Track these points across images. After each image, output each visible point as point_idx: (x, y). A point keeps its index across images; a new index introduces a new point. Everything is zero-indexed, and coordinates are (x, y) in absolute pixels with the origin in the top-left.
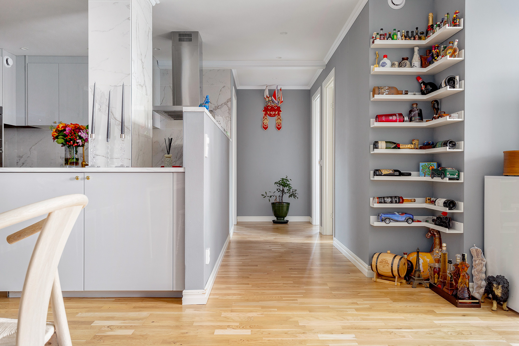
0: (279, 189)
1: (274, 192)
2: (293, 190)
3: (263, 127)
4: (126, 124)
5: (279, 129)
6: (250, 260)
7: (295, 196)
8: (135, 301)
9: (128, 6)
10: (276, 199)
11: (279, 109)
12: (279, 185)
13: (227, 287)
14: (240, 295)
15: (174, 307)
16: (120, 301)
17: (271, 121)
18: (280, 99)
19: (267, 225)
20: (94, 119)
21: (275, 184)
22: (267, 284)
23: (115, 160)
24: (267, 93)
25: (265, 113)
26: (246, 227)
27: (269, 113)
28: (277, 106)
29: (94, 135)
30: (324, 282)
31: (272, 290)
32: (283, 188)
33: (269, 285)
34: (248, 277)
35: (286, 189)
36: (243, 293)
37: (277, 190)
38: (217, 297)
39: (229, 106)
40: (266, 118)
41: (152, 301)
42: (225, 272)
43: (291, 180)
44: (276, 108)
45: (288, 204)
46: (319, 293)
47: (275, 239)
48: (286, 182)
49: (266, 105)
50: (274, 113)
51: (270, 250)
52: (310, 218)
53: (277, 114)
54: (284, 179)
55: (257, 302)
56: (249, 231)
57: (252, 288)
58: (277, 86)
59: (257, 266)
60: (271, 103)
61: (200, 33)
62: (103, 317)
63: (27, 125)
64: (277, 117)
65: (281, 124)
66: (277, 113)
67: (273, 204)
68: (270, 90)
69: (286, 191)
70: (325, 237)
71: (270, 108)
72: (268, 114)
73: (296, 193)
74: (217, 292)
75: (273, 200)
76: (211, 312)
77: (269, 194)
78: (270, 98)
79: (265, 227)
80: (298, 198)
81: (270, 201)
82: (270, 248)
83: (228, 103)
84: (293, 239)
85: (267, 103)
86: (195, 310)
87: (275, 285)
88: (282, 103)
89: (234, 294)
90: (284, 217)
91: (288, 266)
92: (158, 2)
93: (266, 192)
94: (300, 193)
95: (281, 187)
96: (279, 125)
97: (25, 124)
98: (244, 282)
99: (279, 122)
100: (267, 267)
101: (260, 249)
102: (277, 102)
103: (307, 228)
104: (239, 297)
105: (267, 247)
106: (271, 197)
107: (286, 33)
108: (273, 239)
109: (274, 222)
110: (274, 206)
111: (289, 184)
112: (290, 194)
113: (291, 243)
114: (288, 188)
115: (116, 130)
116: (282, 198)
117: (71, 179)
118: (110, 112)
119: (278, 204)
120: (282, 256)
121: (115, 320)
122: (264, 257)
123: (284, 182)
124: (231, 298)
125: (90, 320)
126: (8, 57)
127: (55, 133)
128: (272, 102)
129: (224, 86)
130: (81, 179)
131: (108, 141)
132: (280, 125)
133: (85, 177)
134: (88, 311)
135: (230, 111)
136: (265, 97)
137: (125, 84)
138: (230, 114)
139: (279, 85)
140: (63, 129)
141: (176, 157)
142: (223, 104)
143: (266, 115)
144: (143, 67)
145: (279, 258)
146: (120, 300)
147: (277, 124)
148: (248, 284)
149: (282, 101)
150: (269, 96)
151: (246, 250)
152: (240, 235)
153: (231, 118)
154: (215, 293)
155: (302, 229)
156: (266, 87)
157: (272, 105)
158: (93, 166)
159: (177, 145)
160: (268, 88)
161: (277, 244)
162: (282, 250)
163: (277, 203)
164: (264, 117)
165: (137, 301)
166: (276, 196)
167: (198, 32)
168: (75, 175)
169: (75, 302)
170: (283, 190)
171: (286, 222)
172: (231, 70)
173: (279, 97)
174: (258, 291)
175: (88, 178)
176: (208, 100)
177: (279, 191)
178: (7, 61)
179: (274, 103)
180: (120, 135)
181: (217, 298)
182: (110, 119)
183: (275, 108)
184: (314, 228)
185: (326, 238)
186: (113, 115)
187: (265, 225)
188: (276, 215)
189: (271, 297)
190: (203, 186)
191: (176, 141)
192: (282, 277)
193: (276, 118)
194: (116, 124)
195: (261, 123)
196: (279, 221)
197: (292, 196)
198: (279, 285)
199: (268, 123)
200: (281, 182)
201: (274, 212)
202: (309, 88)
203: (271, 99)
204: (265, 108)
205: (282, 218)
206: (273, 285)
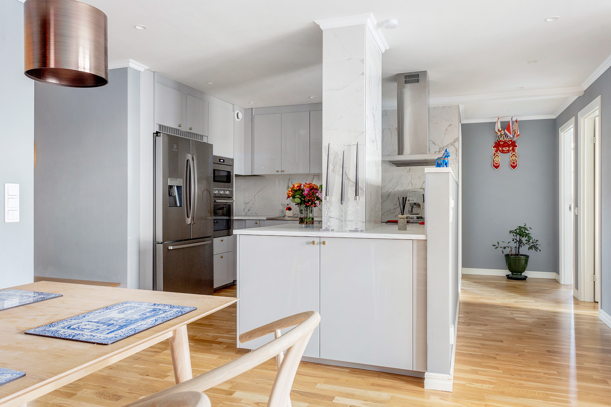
0: (515, 239)
1: (508, 243)
2: (534, 240)
3: (494, 166)
4: (360, 185)
5: (514, 167)
6: (491, 332)
7: (536, 249)
8: (371, 376)
9: (362, 61)
10: (512, 250)
11: (514, 144)
12: (515, 235)
13: (473, 369)
14: (491, 383)
15: (416, 391)
16: (355, 374)
17: (504, 159)
18: (515, 133)
19: (500, 281)
20: (328, 180)
21: (510, 233)
22: (522, 371)
23: (348, 223)
24: (498, 126)
25: (495, 150)
26: (474, 282)
27: (501, 149)
28: (511, 141)
29: (328, 197)
30: (602, 378)
31: (532, 381)
32: (520, 238)
33: (525, 373)
34: (495, 358)
35: (524, 239)
36: (494, 381)
37: (513, 240)
38: (463, 382)
39: (457, 147)
40: (497, 155)
41: (389, 379)
42: (464, 346)
43: (531, 229)
44: (511, 142)
45: (527, 257)
46: (600, 396)
47: (516, 302)
48: (525, 231)
49: (498, 140)
50: (507, 149)
51: (513, 319)
52: (557, 275)
53: (511, 150)
54: (522, 227)
55: (515, 397)
56: (479, 288)
57: (505, 376)
58: (512, 118)
59: (502, 341)
60: (503, 137)
61: (429, 72)
62: (342, 392)
63: (253, 174)
64: (512, 153)
65: (516, 161)
66: (511, 148)
67: (507, 256)
68: (502, 123)
69: (524, 242)
70: (582, 304)
71: (502, 143)
72: (500, 151)
73: (537, 245)
74: (462, 375)
75: (507, 251)
76: (461, 405)
77: (502, 245)
78: (503, 131)
79: (498, 283)
80: (540, 250)
81: (503, 253)
82: (511, 316)
83: (455, 144)
84: (539, 304)
85: (498, 137)
86: (441, 399)
87: (533, 374)
88: (518, 137)
89: (483, 382)
90: (521, 272)
91: (545, 347)
92: (388, 48)
93: (498, 242)
94: (542, 244)
95: (518, 236)
96: (514, 163)
97: (252, 174)
98: (492, 365)
99: (514, 159)
100: (516, 345)
101: (501, 317)
102: (511, 136)
103: (554, 288)
104: (491, 386)
105: (508, 314)
106: (505, 248)
107: (535, 62)
108: (513, 302)
109: (508, 277)
110: (508, 258)
111: (529, 233)
112: (530, 246)
113: (538, 310)
114: (527, 238)
115: (350, 192)
116: (518, 249)
117: (308, 243)
118: (344, 173)
119: (514, 257)
120: (532, 330)
121: (355, 399)
122: (508, 329)
123: (522, 231)
124: (480, 387)
125: (331, 395)
126: (239, 111)
127: (291, 192)
128: (506, 136)
129: (451, 125)
130: (317, 244)
131: (342, 204)
132: (516, 163)
133: (322, 241)
134: (326, 383)
135: (458, 153)
136: (497, 130)
137: (359, 143)
138: (458, 155)
139: (515, 116)
140: (298, 188)
141: (396, 204)
142: (450, 145)
143: (498, 151)
144: (374, 121)
145: (528, 333)
146: (354, 372)
147: (511, 161)
148: (497, 368)
149: (519, 135)
150: (501, 129)
151: (483, 316)
152: (469, 293)
153: (458, 161)
154: (460, 377)
155: (548, 290)
156: (497, 119)
157: (505, 140)
158: (327, 230)
159: (396, 191)
160: (500, 120)
161: (520, 310)
162: (530, 321)
163: (513, 255)
164: (494, 154)
165: (374, 376)
166: (511, 247)
167: (426, 71)
168: (311, 240)
169: (311, 369)
170: (520, 239)
171: (525, 278)
172: (458, 106)
173: (514, 130)
174: (513, 380)
175: (324, 243)
176: (447, 153)
177: (515, 242)
178: (237, 115)
179: (508, 137)
180: (354, 197)
181: (464, 385)
182: (344, 180)
183: (509, 143)
184: (563, 290)
185: (584, 306)
186: (346, 175)
187: (498, 280)
188: (510, 269)
189: (533, 392)
190: (449, 256)
191: (395, 187)
192: (541, 363)
193: (510, 154)
194: (350, 185)
195: (490, 162)
196: (515, 276)
197: (533, 248)
198: (538, 374)
199: (499, 161)
200: (518, 231)
201: (508, 265)
202: (554, 117)
203: (504, 133)
204: (496, 143)
205: (519, 274)
206: (530, 373)
